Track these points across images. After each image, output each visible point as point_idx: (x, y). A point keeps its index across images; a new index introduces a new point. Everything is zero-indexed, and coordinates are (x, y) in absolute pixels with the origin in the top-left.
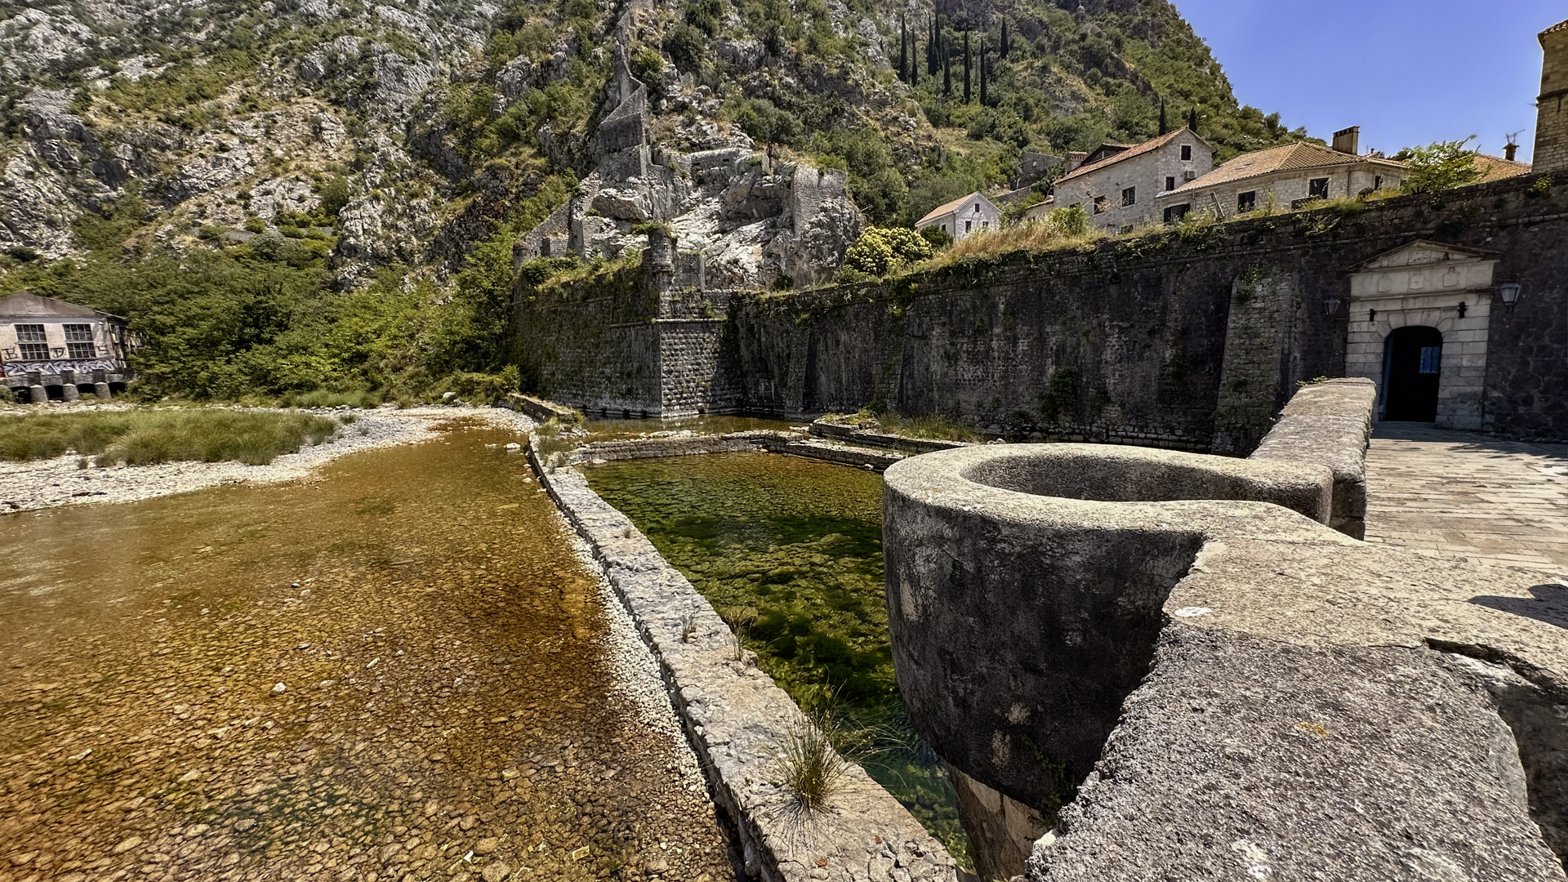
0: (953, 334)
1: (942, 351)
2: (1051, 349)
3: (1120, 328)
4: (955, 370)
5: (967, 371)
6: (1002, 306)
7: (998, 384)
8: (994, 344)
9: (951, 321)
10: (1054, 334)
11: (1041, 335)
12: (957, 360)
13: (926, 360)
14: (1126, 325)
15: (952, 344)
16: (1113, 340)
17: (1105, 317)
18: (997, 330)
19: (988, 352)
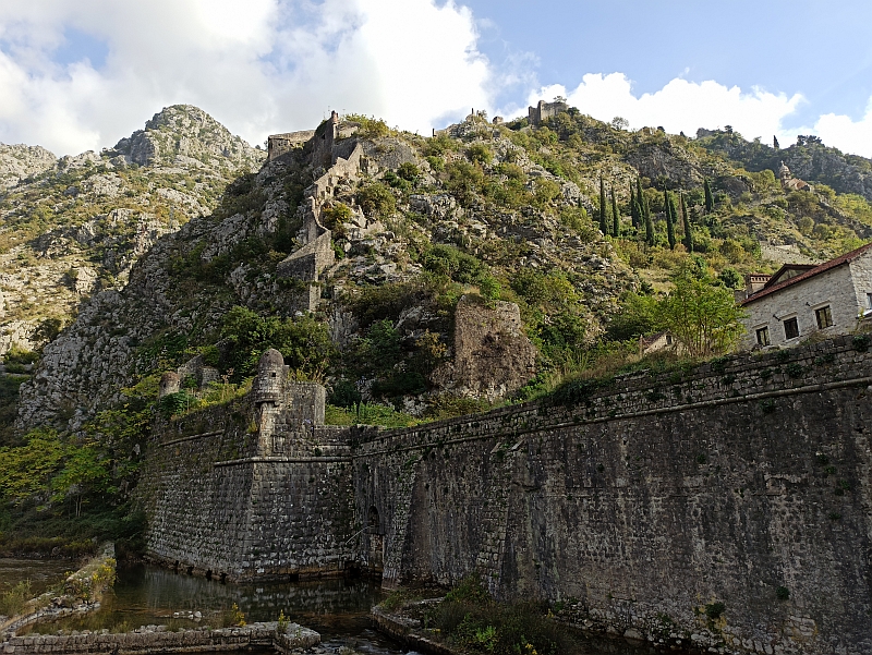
0: (569, 485)
1: (559, 508)
2: (696, 513)
3: (789, 484)
4: (576, 537)
5: (590, 540)
6: (623, 447)
7: (631, 563)
8: (620, 500)
9: (567, 465)
10: (697, 490)
11: (679, 490)
12: (577, 522)
13: (541, 520)
14: (795, 479)
15: (570, 498)
16: (780, 502)
17: (763, 465)
18: (621, 482)
19: (613, 512)
